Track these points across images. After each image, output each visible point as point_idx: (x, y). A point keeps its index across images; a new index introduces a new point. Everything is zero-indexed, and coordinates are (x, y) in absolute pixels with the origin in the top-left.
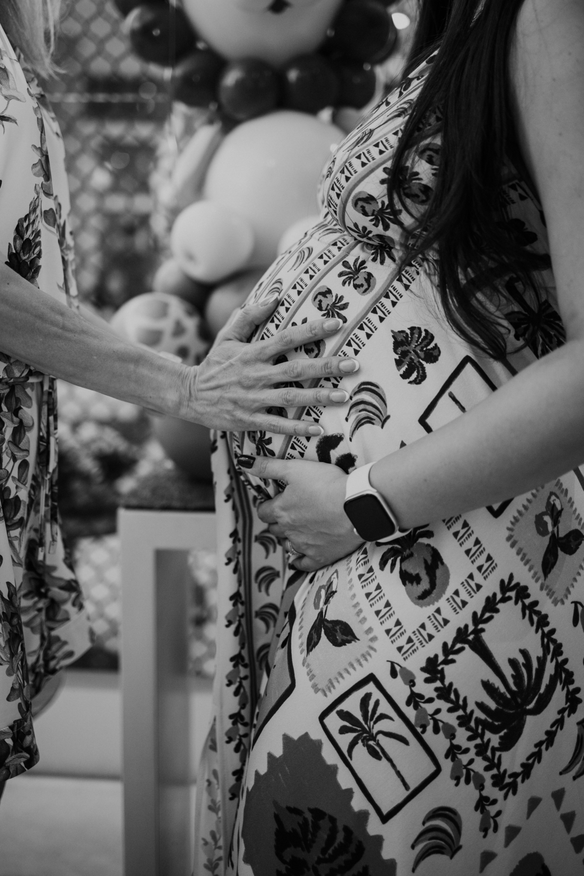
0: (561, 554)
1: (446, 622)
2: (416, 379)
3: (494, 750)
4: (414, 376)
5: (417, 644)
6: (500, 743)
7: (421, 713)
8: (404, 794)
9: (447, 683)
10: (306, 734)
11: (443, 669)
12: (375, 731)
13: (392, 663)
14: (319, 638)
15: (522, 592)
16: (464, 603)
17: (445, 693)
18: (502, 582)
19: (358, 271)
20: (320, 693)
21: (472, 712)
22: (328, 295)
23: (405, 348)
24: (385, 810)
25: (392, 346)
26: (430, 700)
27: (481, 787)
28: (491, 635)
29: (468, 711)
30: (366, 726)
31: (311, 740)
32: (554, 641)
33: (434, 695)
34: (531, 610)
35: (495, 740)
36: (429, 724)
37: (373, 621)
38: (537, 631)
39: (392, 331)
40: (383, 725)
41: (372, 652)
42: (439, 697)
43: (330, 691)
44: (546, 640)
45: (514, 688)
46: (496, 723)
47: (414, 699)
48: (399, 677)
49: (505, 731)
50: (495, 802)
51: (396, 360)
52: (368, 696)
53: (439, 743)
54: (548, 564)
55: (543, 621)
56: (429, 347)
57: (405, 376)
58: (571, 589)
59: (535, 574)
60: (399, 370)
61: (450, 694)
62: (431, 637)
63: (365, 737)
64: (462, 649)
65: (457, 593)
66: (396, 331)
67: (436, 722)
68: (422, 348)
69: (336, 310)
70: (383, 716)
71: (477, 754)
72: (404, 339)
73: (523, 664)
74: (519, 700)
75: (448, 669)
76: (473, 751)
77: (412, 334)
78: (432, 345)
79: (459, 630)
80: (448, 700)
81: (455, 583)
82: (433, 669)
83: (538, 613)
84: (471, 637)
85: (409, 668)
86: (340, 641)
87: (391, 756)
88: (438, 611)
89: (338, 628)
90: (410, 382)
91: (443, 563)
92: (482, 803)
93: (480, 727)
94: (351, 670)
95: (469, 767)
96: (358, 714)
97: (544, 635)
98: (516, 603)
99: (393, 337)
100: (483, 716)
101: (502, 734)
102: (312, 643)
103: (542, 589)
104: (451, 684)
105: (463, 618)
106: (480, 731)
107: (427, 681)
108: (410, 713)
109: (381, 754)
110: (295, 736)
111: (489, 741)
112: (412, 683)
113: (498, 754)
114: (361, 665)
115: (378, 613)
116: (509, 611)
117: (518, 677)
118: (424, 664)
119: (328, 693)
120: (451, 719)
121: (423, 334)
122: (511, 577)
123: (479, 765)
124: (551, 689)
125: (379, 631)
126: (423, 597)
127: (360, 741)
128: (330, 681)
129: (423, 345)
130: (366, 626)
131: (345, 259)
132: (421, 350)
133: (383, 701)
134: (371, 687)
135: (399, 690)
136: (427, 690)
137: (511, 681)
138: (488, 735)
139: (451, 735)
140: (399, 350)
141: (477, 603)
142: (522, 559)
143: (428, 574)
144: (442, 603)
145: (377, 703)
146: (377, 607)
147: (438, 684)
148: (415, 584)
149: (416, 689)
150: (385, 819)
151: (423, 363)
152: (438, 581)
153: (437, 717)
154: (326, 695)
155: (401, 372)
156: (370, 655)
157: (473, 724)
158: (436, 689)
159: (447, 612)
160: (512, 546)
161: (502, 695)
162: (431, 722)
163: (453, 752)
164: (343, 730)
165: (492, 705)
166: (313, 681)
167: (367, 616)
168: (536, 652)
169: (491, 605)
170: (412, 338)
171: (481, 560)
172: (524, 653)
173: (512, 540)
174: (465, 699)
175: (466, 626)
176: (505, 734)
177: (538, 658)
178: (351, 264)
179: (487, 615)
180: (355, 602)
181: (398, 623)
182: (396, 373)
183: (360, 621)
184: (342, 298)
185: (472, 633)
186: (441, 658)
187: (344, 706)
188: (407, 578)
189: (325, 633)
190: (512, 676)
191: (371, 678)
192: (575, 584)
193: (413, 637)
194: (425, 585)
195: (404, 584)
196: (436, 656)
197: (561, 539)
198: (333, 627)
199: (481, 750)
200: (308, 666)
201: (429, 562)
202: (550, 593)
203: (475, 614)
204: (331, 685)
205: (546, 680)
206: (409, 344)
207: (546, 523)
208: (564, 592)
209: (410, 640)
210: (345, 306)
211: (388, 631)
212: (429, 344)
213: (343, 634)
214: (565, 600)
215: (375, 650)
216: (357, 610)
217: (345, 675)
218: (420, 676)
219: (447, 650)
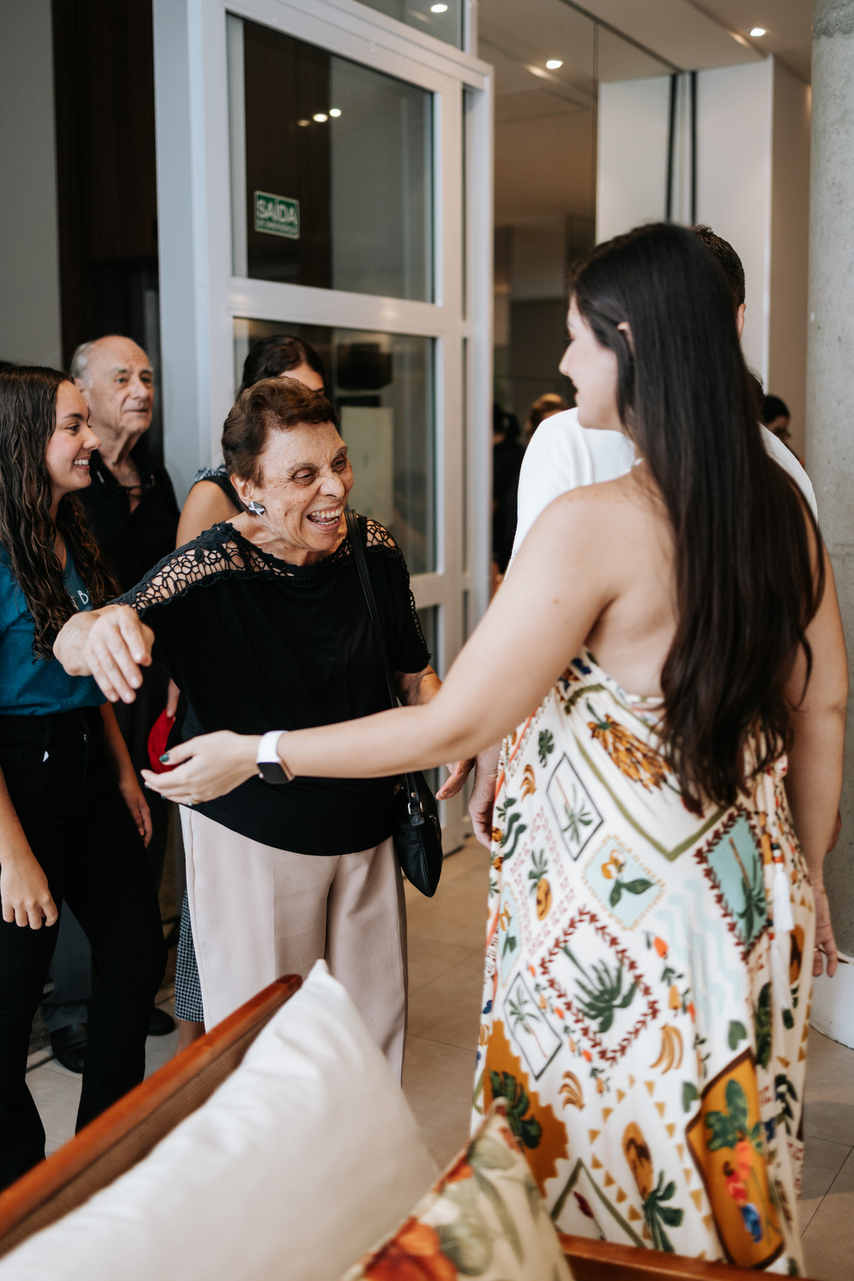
0: (627, 893)
6: (598, 1028)
7: (543, 1000)
8: (545, 1061)
9: (552, 976)
10: (499, 1018)
12: (524, 1013)
15: (593, 918)
16: (559, 922)
17: (552, 983)
18: (580, 908)
20: (503, 988)
21: (572, 1001)
24: (537, 1072)
26: (546, 989)
27: (589, 1059)
28: (574, 944)
29: (570, 1000)
30: (520, 1010)
31: (501, 1023)
32: (628, 958)
33: (547, 985)
34: (602, 931)
35: (594, 1025)
36: (548, 1007)
38: (610, 947)
40: (528, 1009)
41: (521, 955)
42: (550, 987)
43: (507, 985)
44: (619, 955)
45: (600, 988)
46: (592, 1013)
47: (537, 987)
48: (530, 972)
49: (600, 1019)
50: (602, 1071)
52: (519, 988)
53: (557, 1023)
54: (615, 898)
55: (614, 941)
58: (640, 922)
59: (605, 906)
61: (555, 984)
62: (542, 944)
63: (520, 1017)
64: (558, 952)
65: (555, 914)
67: (551, 1005)
70: (526, 1002)
73: (603, 970)
74: (606, 997)
76: (580, 1031)
79: (556, 939)
80: (555, 989)
81: (555, 906)
82: (544, 966)
83: (609, 934)
84: (563, 945)
85: (534, 965)
91: (551, 892)
92: (594, 1072)
93: (581, 1014)
94: (514, 969)
96: (517, 1002)
97: (618, 952)
98: (591, 924)
100: (581, 1006)
101: (598, 1021)
102: (504, 954)
103: (610, 918)
104: (555, 978)
105: (557, 932)
106: (581, 1017)
107: (542, 974)
108: (538, 998)
109: (530, 1031)
111: (589, 1025)
112: (536, 976)
114: (517, 964)
116: (585, 929)
117: (600, 979)
118: (540, 963)
120: (559, 1003)
122: (586, 906)
123: (586, 1044)
126: (542, 915)
127: (518, 1020)
128: (508, 978)
133: (525, 991)
134: (519, 981)
135: (531, 982)
136: (543, 980)
137: (595, 981)
138: (588, 1020)
139: (562, 1016)
141: (565, 923)
142: (593, 894)
144: (549, 920)
145: (523, 993)
147: (548, 977)
148: (540, 906)
149: (538, 981)
150: (537, 1078)
152: (548, 905)
153: (551, 1001)
157: (575, 1010)
158: (548, 981)
159: (550, 927)
160: (586, 883)
161: (593, 992)
162: (549, 1005)
163: (566, 1029)
164: (511, 1014)
165: (587, 999)
168: (613, 963)
169: (573, 924)
171: (568, 891)
172: (602, 962)
173: (585, 879)
174: (566, 990)
176: (601, 1021)
177: (614, 966)
179: (571, 930)
181: (531, 933)
183: (519, 934)
185: (563, 942)
186: (547, 958)
187: (511, 996)
190: (596, 977)
191: (520, 974)
192: (643, 918)
193: (536, 943)
196: (545, 957)
197: (626, 883)
198: (511, 940)
199: (585, 1031)
201: (546, 891)
202: (619, 922)
203: (564, 929)
204: (508, 980)
207: (611, 871)
208: (634, 923)
209: (534, 945)
211: (527, 939)
216: (519, 927)
218: (539, 970)
219: (551, 954)
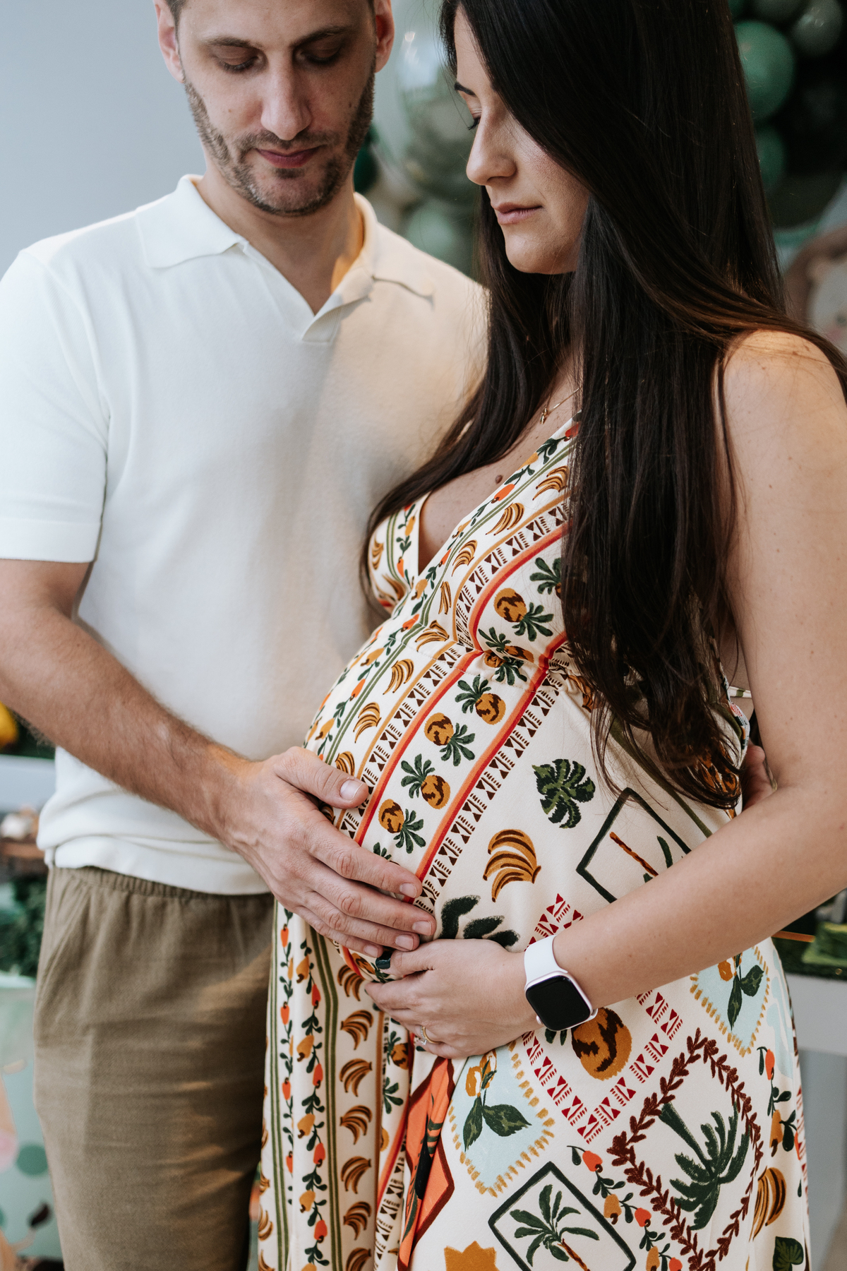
0: (744, 996)
1: (631, 1093)
2: (568, 821)
3: (689, 1229)
4: (566, 817)
5: (601, 1123)
6: (695, 1221)
7: (611, 1201)
9: (638, 1163)
10: (475, 1243)
11: (632, 1148)
12: (558, 1230)
13: (574, 1148)
14: (480, 1129)
15: (711, 1047)
16: (650, 1069)
18: (689, 1039)
19: (479, 692)
20: (487, 1193)
21: (667, 1192)
22: (445, 725)
23: (551, 786)
25: (535, 785)
26: (621, 1185)
28: (682, 1103)
29: (663, 1192)
30: (548, 1225)
31: (482, 1250)
32: (743, 1096)
33: (624, 1178)
34: (719, 1065)
35: (690, 1218)
36: (620, 1212)
37: (546, 1102)
38: (727, 1089)
39: (534, 767)
40: (569, 1221)
41: (548, 1137)
42: (630, 1180)
43: (500, 1189)
44: (736, 1097)
45: (708, 1157)
46: (692, 1200)
47: (602, 1186)
48: (583, 1162)
49: (700, 1206)
51: (541, 801)
52: (547, 1190)
53: (632, 1233)
54: (733, 1013)
55: (733, 1076)
56: (581, 783)
57: (555, 819)
58: (756, 1035)
59: (722, 1024)
60: (547, 813)
61: (641, 1175)
62: (616, 1113)
63: (548, 1239)
64: (652, 1121)
65: (641, 1059)
66: (538, 765)
67: (628, 1208)
68: (573, 784)
69: (459, 744)
70: (567, 1211)
71: (673, 1237)
72: (549, 774)
73: (716, 1128)
74: (713, 1169)
75: (638, 1147)
76: (669, 1234)
77: (559, 768)
78: (584, 780)
79: (647, 1100)
80: (640, 1182)
81: (637, 1048)
82: (621, 1149)
83: (727, 1068)
84: (660, 1107)
85: (594, 1151)
86: (506, 1129)
87: (580, 1256)
88: (622, 1082)
89: (502, 1114)
90: (562, 826)
91: (622, 1026)
93: (676, 1207)
94: (525, 1162)
95: (664, 1254)
96: (538, 1213)
97: (734, 1091)
98: (705, 1060)
99: (536, 773)
100: (677, 1195)
101: (697, 1210)
102: (470, 1135)
103: (729, 1040)
104: (642, 1164)
105: (651, 1087)
106: (675, 1212)
107: (615, 1163)
108: (598, 1202)
109: (567, 1254)
110: (461, 1248)
111: (684, 1220)
112: (598, 1168)
113: (693, 1233)
114: (536, 1153)
115: (551, 1091)
116: (699, 1070)
117: (711, 1144)
118: (611, 1145)
119: (498, 1193)
120: (645, 1203)
121: (572, 767)
122: (698, 1032)
123: (675, 1250)
124: (743, 1150)
125: (555, 1112)
126: (603, 1068)
127: (541, 1244)
128: (500, 1179)
129: (573, 781)
130: (538, 1108)
131: (461, 679)
132: (572, 787)
133: (566, 1193)
135: (584, 1178)
136: (616, 1173)
137: (704, 1150)
138: (684, 1214)
139: (646, 1222)
140: (545, 789)
141: (664, 1068)
142: (708, 1010)
143: (605, 1040)
144: (626, 1073)
145: (559, 1196)
146: (549, 1085)
147: (628, 1165)
148: (591, 1053)
149: (603, 1175)
151: (576, 801)
152: (618, 1048)
153: (628, 1203)
154: (495, 1195)
155: (550, 815)
156: (545, 1141)
157: (668, 1206)
158: (627, 1171)
159: (632, 1082)
160: (697, 997)
161: (697, 1168)
162: (623, 1209)
163: (648, 1240)
164: (520, 1233)
165: (687, 1181)
166: (476, 1180)
167: (538, 1097)
168: (727, 1112)
169: (679, 1068)
170: (558, 773)
171: (665, 1018)
172: (716, 1116)
173: (696, 991)
174: (659, 1179)
175: (655, 1095)
176: (700, 1209)
177: (730, 1119)
178: (470, 684)
179: (676, 1079)
180: (523, 1080)
181: (577, 1101)
182: (544, 817)
183: (531, 1103)
184: (464, 728)
185: (661, 1102)
186: (629, 1135)
187: (518, 1206)
188: (581, 1048)
189: (487, 1123)
190: (706, 1143)
191: (550, 1167)
192: (759, 1028)
193: (596, 1116)
194: (604, 1053)
195: (579, 1056)
196: (624, 1134)
197: (744, 979)
198: (497, 1113)
199: (676, 1233)
200: (468, 1162)
201: (605, 1026)
202: (738, 1044)
203: (663, 1080)
204: (501, 1182)
205: (738, 1142)
206: (556, 781)
207: (729, 965)
208: (749, 1039)
209: (592, 1119)
210: (470, 739)
211: (565, 1112)
212: (580, 779)
213: (509, 1120)
214: (752, 1049)
215: (552, 1135)
216: (525, 1090)
217: (518, 1169)
218: (607, 1159)
219: (635, 1125)
